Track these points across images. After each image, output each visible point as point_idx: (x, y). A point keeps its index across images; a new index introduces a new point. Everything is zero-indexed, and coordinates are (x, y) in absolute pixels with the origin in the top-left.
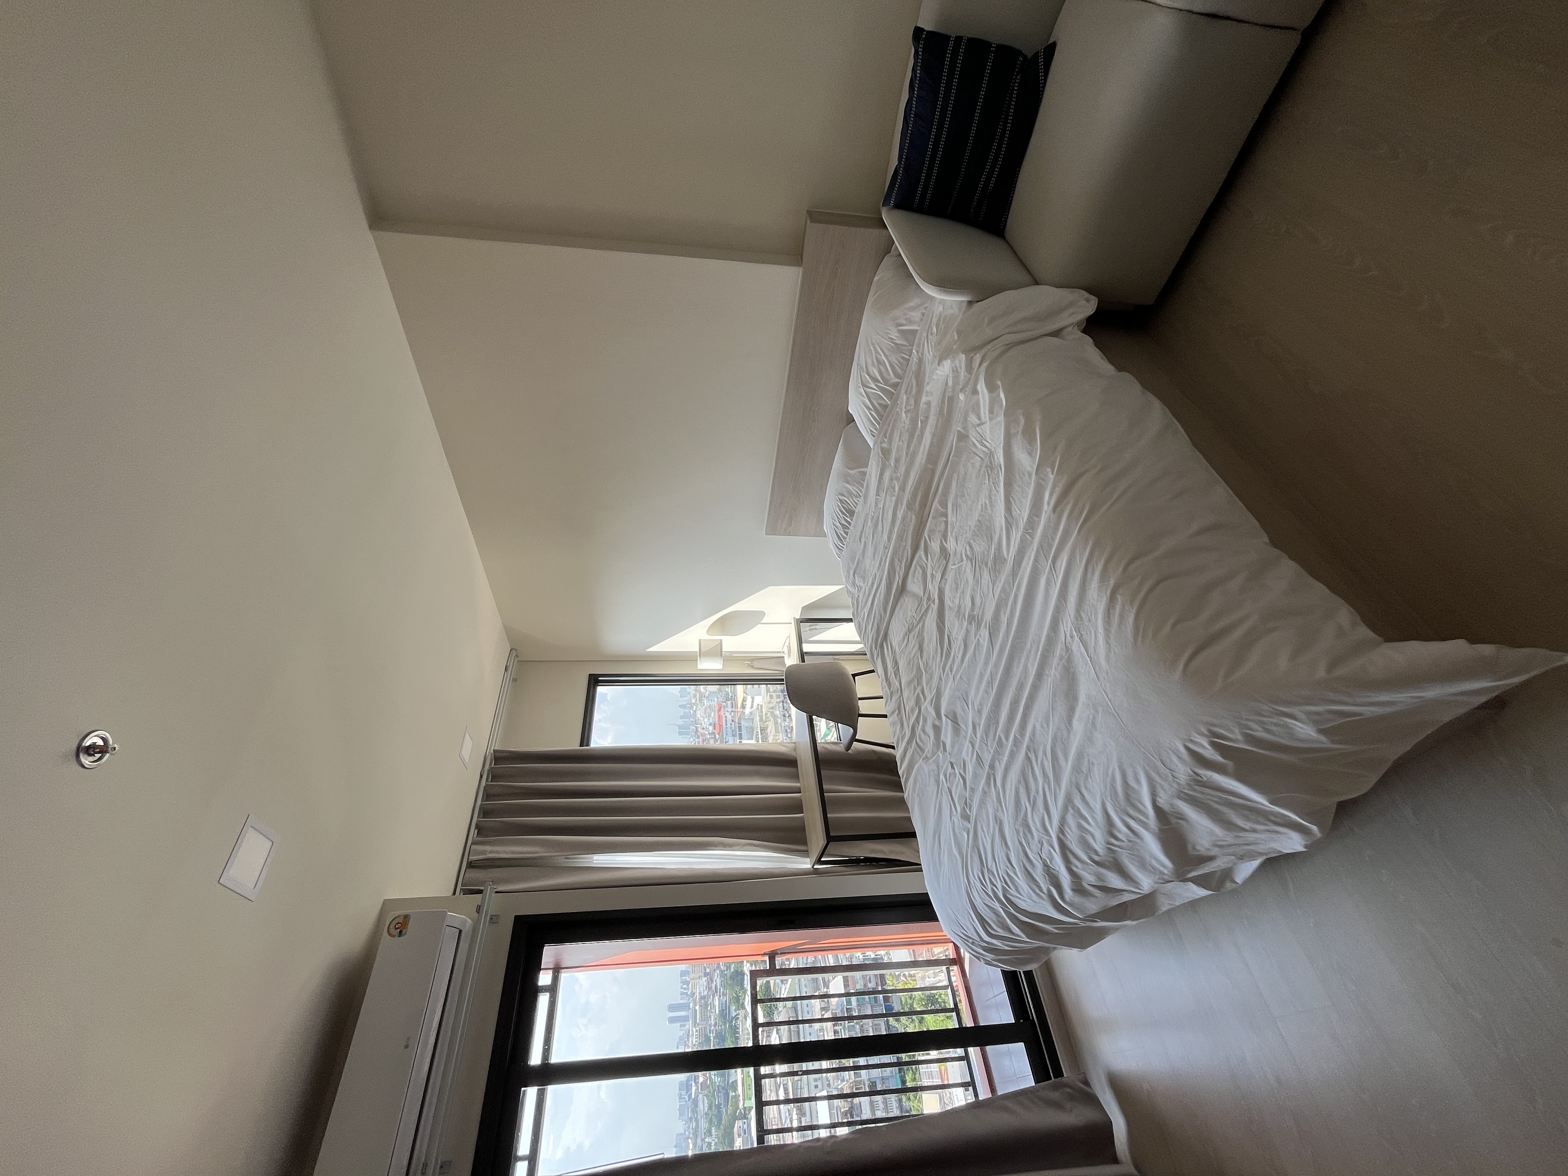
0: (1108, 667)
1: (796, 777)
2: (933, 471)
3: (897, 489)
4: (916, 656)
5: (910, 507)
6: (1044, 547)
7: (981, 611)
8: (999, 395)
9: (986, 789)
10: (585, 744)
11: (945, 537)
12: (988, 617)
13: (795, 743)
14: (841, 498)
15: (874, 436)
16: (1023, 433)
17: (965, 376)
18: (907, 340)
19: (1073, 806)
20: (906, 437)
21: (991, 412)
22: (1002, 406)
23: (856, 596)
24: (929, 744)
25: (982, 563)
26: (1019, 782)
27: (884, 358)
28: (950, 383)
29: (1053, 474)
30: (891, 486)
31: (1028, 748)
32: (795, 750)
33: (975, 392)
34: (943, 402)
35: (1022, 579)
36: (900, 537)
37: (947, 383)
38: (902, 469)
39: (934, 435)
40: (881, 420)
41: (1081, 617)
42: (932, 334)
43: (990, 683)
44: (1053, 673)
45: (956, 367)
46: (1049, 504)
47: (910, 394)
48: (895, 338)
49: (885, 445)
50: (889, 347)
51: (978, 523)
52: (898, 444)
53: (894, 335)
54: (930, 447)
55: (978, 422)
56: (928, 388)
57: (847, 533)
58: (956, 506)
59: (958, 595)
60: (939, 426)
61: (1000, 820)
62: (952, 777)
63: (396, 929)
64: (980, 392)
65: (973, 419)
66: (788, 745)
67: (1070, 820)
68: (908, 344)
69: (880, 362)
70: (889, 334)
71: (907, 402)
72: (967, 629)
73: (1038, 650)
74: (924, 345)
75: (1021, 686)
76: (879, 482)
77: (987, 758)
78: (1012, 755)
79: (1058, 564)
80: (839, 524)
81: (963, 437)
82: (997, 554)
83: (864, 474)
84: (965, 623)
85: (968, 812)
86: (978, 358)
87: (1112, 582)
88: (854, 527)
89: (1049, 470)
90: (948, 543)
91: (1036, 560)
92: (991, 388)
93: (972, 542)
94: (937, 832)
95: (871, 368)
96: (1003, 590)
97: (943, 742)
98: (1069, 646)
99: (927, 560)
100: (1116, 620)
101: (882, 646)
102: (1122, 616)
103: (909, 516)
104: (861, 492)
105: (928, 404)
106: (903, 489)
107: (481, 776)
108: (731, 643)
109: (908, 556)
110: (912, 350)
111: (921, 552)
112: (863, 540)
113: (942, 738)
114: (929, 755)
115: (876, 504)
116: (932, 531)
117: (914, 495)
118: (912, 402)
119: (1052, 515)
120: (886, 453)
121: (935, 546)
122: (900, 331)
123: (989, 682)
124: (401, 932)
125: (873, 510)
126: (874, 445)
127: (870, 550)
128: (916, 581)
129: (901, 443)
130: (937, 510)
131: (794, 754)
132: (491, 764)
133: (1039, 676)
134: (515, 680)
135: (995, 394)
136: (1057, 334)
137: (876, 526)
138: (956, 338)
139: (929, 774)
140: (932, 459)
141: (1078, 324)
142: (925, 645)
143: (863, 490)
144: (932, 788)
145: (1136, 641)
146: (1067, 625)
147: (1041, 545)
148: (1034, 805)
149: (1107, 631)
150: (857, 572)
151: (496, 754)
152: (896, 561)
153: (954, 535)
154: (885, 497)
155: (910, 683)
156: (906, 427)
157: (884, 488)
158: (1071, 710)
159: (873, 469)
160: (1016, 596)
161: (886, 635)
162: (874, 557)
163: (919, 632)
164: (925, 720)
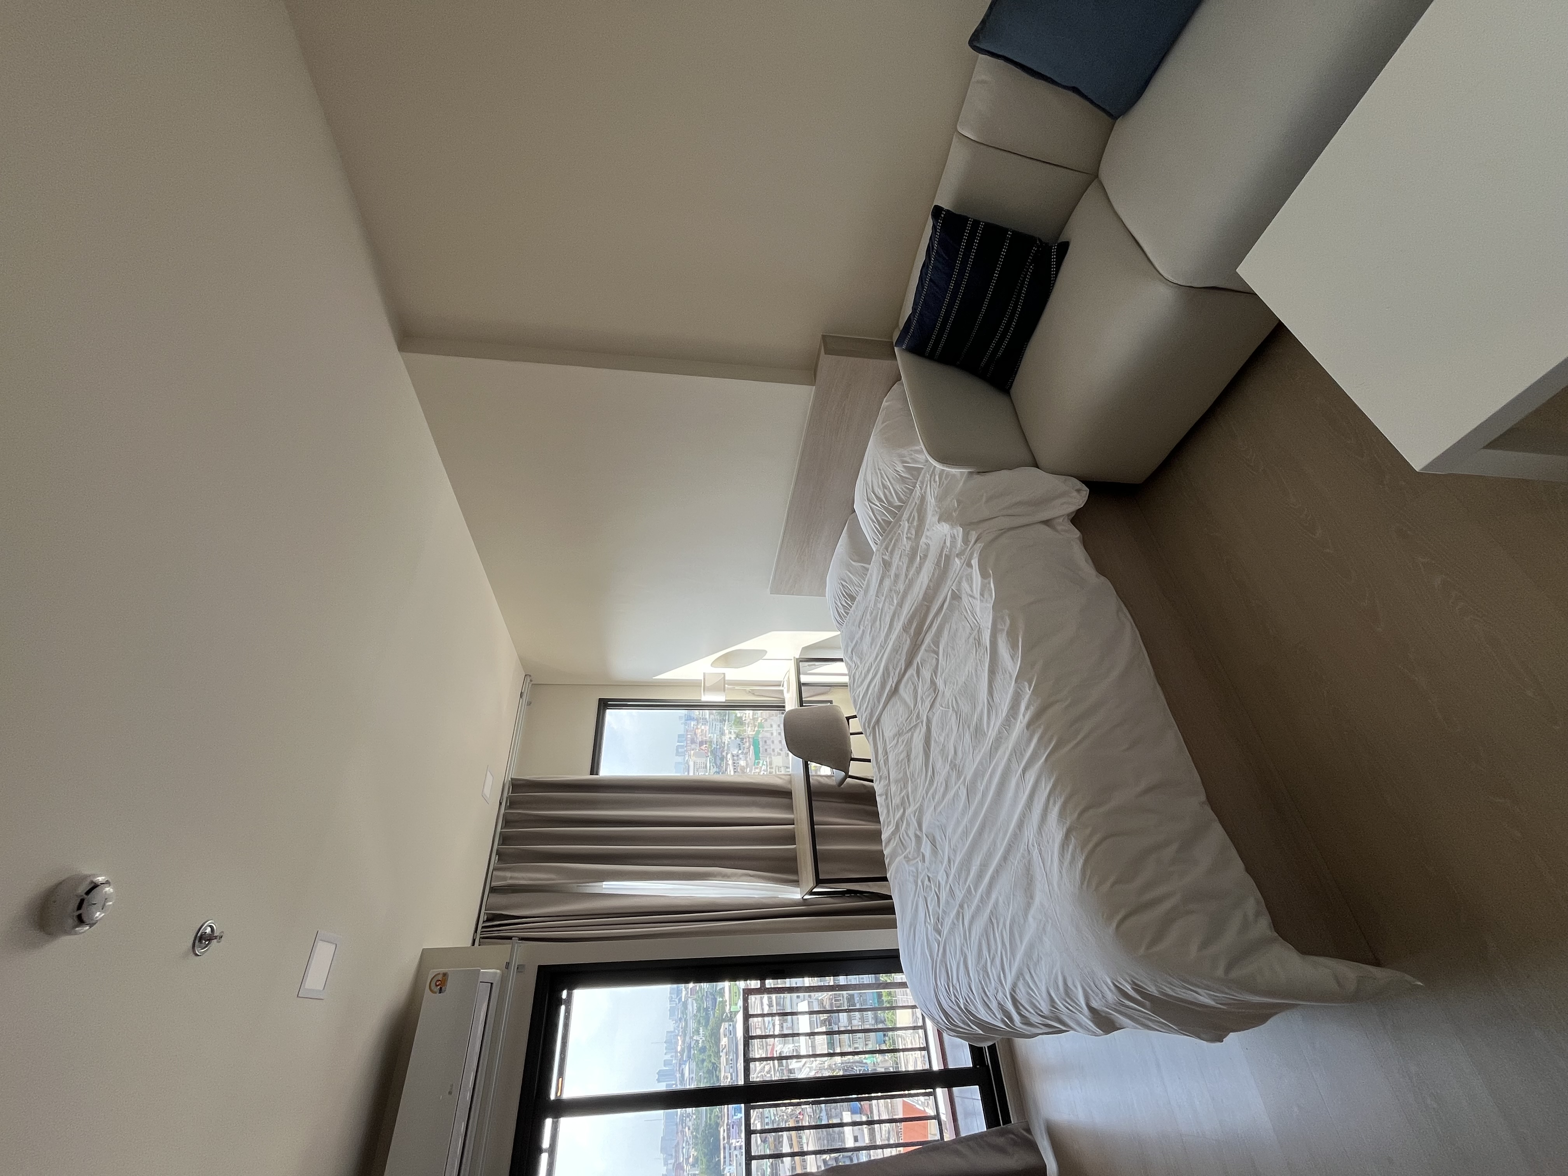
0: (1059, 893)
1: (790, 808)
2: (928, 609)
3: (895, 602)
4: (903, 762)
5: (905, 629)
6: (1017, 752)
7: (962, 764)
8: (989, 583)
9: (955, 921)
10: (595, 773)
11: (935, 671)
12: (969, 774)
13: (790, 775)
14: (844, 583)
15: (877, 544)
16: (1009, 634)
17: (961, 546)
18: (912, 475)
19: (1024, 979)
20: (906, 560)
21: (982, 595)
22: (991, 597)
23: (853, 672)
24: (912, 845)
25: (966, 723)
26: (982, 935)
27: (889, 484)
28: (948, 544)
29: (1029, 690)
30: (891, 596)
31: (991, 912)
32: (790, 782)
33: (969, 565)
34: (941, 555)
35: (997, 765)
36: (896, 650)
37: (945, 543)
38: (901, 587)
39: (931, 580)
40: (884, 533)
41: (1042, 835)
42: (935, 482)
43: (966, 833)
44: (1016, 861)
45: (954, 535)
46: (1024, 716)
47: (911, 523)
48: (901, 472)
49: (886, 558)
50: (894, 477)
51: (964, 685)
52: (898, 562)
53: (900, 468)
54: (927, 589)
55: (970, 593)
56: (926, 533)
57: (847, 614)
58: (947, 655)
59: (943, 735)
60: (936, 575)
61: (965, 954)
62: (928, 889)
63: (437, 986)
64: (974, 567)
65: (965, 585)
66: (783, 777)
67: (1020, 984)
68: (911, 478)
69: (884, 486)
70: (896, 467)
71: (908, 529)
72: (949, 773)
73: (1005, 835)
74: (927, 486)
75: (990, 855)
76: (879, 586)
77: (960, 895)
78: (978, 909)
79: (1027, 775)
80: (840, 604)
81: (956, 597)
82: (978, 724)
83: (867, 570)
84: (948, 767)
85: (940, 927)
86: (973, 536)
87: (1068, 823)
88: (854, 612)
89: (1026, 683)
90: (938, 679)
91: (1009, 760)
92: (984, 575)
93: (958, 698)
94: (913, 925)
95: (876, 489)
96: (981, 763)
97: (922, 853)
98: (1031, 851)
99: (919, 680)
100: (1068, 856)
101: (874, 728)
102: (1073, 858)
103: (904, 636)
104: (863, 584)
105: (928, 545)
106: (901, 605)
107: (501, 804)
108: (733, 674)
109: (901, 668)
110: (916, 483)
111: (912, 671)
112: (862, 627)
113: (922, 850)
114: (910, 856)
115: (875, 604)
116: (923, 661)
117: (910, 621)
118: (914, 532)
119: (1025, 730)
120: (887, 565)
121: (926, 674)
122: (904, 467)
123: (964, 832)
124: (441, 988)
125: (873, 607)
126: (877, 550)
127: (868, 639)
128: (907, 691)
129: (901, 564)
130: (929, 646)
131: (789, 786)
132: (508, 793)
133: (1005, 858)
134: (529, 704)
135: (986, 581)
136: (1047, 523)
137: (874, 621)
138: (956, 505)
139: (909, 873)
140: (929, 598)
141: (1068, 515)
142: (912, 756)
143: (865, 583)
144: (911, 886)
145: (1082, 884)
146: (1030, 832)
147: (1014, 750)
148: (993, 961)
149: (1061, 862)
150: (855, 650)
151: (513, 782)
152: (891, 668)
153: (943, 678)
154: (884, 603)
155: (897, 781)
156: (907, 552)
157: (883, 593)
158: (1028, 905)
159: (874, 568)
160: (991, 777)
161: (878, 721)
162: (871, 647)
163: (908, 740)
164: (908, 824)
